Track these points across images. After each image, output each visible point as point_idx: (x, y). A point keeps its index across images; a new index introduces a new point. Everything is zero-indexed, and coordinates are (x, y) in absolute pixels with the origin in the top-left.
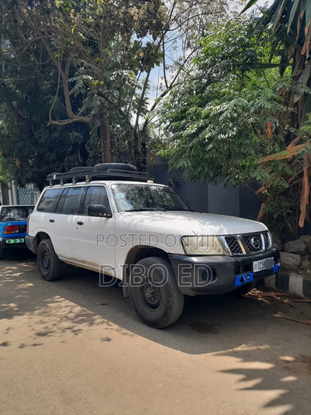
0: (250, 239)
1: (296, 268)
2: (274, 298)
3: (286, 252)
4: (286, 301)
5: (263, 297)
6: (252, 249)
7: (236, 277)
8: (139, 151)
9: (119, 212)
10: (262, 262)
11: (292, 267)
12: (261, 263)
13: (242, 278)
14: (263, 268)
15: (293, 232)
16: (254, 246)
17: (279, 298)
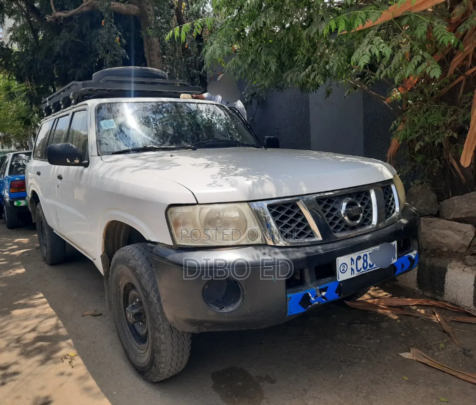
0: (339, 203)
1: (464, 250)
2: (410, 309)
3: (443, 218)
4: (437, 318)
5: (390, 307)
6: (343, 226)
7: (288, 296)
8: (186, 46)
9: (99, 155)
10: (362, 255)
11: (455, 250)
12: (359, 258)
13: (306, 297)
14: (364, 268)
15: (462, 177)
16: (346, 218)
17: (422, 311)
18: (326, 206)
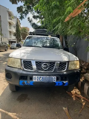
2: (80, 99)
4: (84, 104)
6: (42, 69)
17: (83, 101)
18: (39, 64)
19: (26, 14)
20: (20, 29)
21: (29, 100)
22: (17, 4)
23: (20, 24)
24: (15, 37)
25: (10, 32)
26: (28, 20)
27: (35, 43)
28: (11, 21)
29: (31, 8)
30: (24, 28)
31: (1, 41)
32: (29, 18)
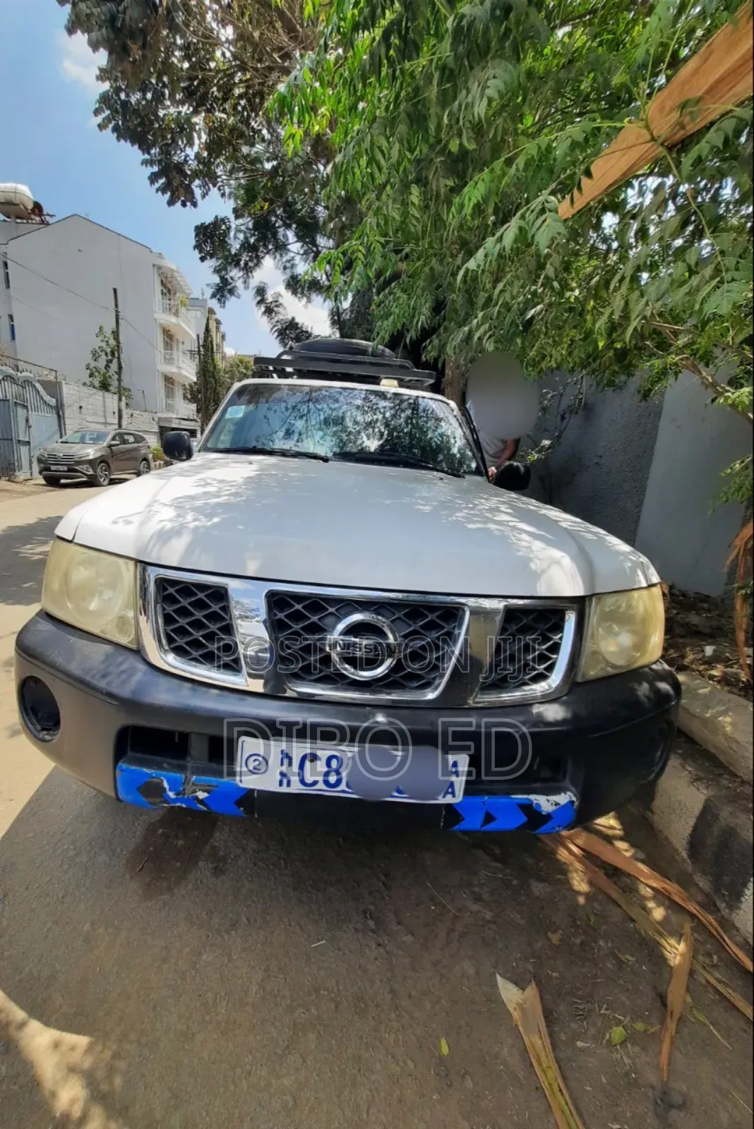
0: (339, 619)
2: (633, 891)
5: (592, 859)
7: (121, 765)
17: (658, 913)
18: (297, 617)
19: (248, 270)
20: (221, 365)
21: (218, 872)
22: (195, 205)
23: (223, 337)
24: (194, 407)
25: (169, 380)
26: (259, 303)
27: (289, 434)
28: (173, 320)
29: (275, 234)
30: (241, 362)
31: (120, 426)
32: (261, 291)
